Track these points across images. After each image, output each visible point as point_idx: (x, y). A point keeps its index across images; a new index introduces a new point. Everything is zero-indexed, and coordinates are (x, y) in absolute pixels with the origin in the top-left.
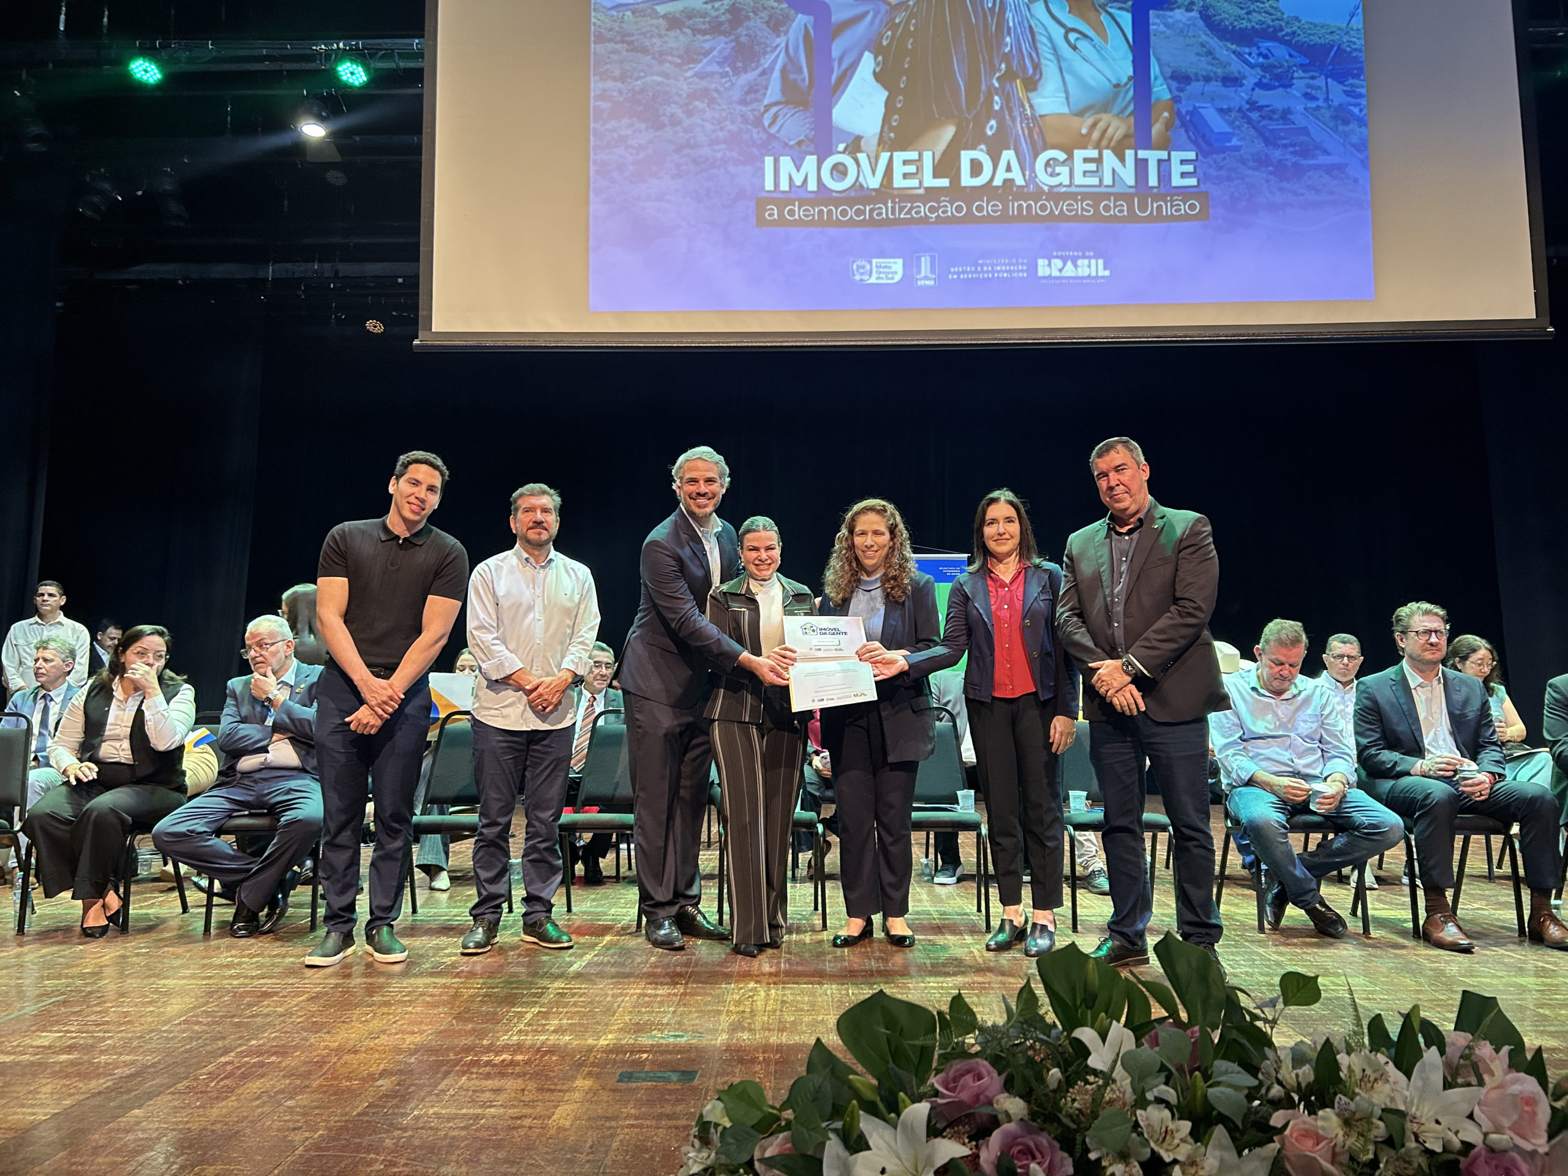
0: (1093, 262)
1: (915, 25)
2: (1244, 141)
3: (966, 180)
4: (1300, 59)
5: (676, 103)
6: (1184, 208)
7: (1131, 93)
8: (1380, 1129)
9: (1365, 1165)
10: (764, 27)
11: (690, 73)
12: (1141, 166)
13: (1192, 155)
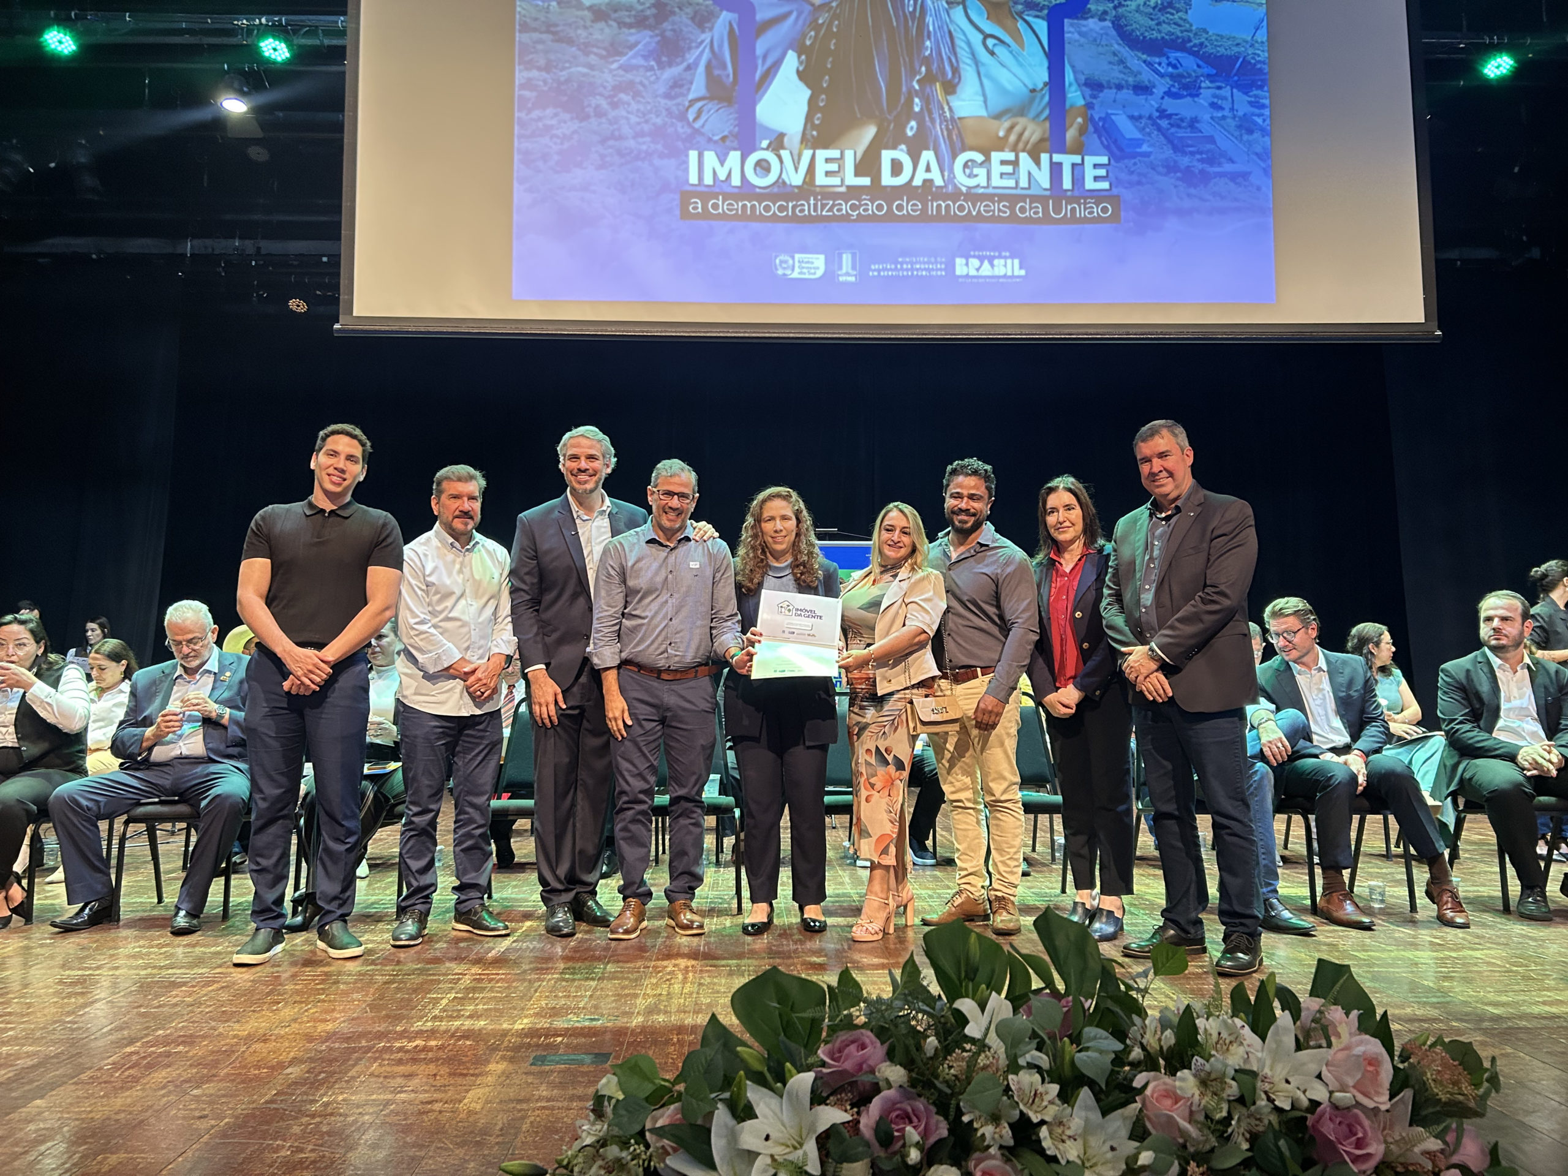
0: (1009, 261)
1: (838, 26)
2: (1155, 149)
3: (887, 179)
4: (1207, 70)
5: (601, 95)
6: (1097, 211)
7: (1047, 98)
8: (1233, 1089)
9: (1220, 1122)
10: (689, 22)
11: (615, 66)
12: (1056, 169)
13: (1104, 160)
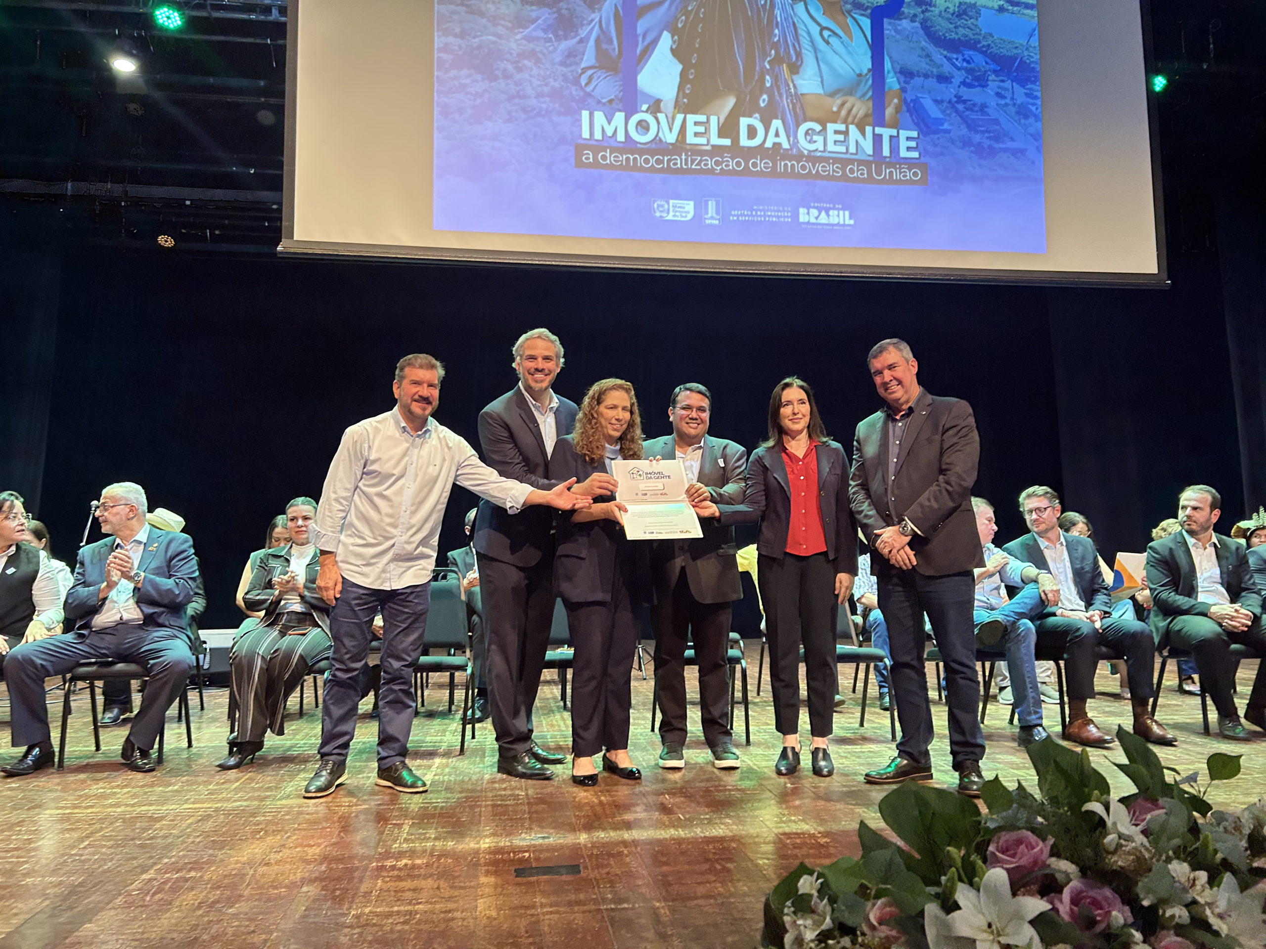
0: (841, 212)
1: (704, 13)
2: (953, 126)
3: (744, 142)
4: (993, 66)
5: (508, 60)
6: (909, 175)
7: (870, 82)
11: (519, 36)
12: (877, 139)
13: (914, 134)
